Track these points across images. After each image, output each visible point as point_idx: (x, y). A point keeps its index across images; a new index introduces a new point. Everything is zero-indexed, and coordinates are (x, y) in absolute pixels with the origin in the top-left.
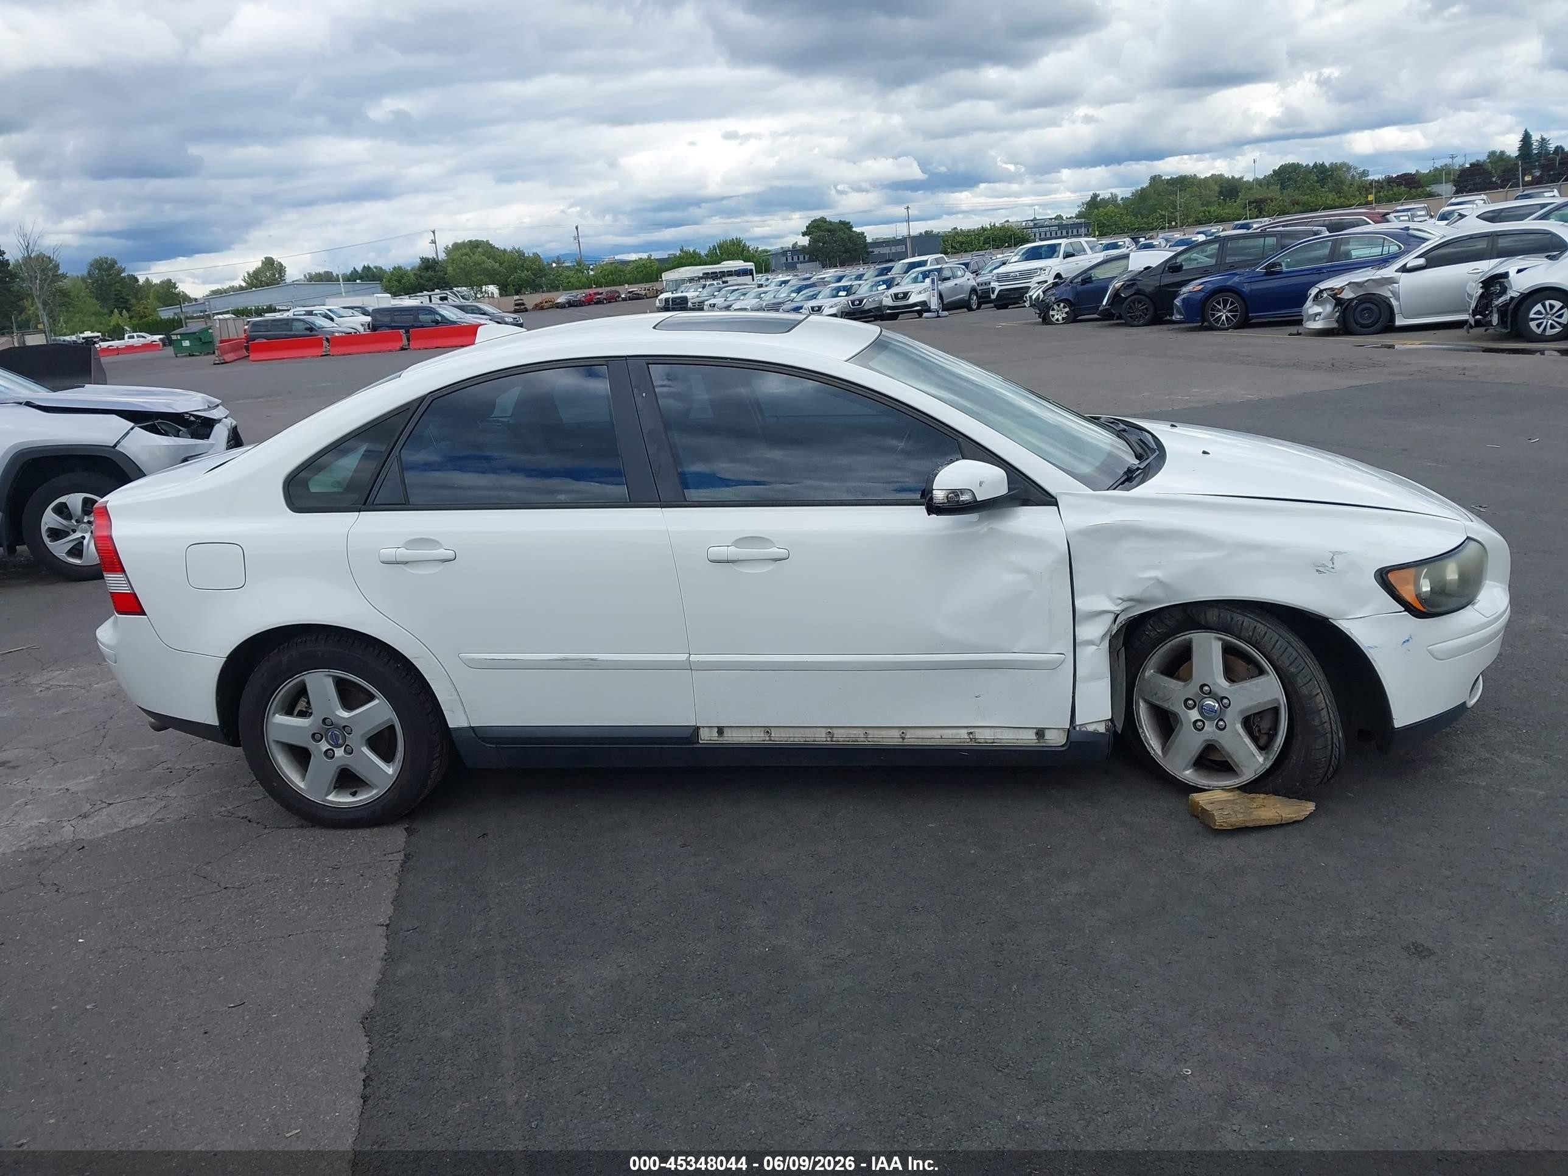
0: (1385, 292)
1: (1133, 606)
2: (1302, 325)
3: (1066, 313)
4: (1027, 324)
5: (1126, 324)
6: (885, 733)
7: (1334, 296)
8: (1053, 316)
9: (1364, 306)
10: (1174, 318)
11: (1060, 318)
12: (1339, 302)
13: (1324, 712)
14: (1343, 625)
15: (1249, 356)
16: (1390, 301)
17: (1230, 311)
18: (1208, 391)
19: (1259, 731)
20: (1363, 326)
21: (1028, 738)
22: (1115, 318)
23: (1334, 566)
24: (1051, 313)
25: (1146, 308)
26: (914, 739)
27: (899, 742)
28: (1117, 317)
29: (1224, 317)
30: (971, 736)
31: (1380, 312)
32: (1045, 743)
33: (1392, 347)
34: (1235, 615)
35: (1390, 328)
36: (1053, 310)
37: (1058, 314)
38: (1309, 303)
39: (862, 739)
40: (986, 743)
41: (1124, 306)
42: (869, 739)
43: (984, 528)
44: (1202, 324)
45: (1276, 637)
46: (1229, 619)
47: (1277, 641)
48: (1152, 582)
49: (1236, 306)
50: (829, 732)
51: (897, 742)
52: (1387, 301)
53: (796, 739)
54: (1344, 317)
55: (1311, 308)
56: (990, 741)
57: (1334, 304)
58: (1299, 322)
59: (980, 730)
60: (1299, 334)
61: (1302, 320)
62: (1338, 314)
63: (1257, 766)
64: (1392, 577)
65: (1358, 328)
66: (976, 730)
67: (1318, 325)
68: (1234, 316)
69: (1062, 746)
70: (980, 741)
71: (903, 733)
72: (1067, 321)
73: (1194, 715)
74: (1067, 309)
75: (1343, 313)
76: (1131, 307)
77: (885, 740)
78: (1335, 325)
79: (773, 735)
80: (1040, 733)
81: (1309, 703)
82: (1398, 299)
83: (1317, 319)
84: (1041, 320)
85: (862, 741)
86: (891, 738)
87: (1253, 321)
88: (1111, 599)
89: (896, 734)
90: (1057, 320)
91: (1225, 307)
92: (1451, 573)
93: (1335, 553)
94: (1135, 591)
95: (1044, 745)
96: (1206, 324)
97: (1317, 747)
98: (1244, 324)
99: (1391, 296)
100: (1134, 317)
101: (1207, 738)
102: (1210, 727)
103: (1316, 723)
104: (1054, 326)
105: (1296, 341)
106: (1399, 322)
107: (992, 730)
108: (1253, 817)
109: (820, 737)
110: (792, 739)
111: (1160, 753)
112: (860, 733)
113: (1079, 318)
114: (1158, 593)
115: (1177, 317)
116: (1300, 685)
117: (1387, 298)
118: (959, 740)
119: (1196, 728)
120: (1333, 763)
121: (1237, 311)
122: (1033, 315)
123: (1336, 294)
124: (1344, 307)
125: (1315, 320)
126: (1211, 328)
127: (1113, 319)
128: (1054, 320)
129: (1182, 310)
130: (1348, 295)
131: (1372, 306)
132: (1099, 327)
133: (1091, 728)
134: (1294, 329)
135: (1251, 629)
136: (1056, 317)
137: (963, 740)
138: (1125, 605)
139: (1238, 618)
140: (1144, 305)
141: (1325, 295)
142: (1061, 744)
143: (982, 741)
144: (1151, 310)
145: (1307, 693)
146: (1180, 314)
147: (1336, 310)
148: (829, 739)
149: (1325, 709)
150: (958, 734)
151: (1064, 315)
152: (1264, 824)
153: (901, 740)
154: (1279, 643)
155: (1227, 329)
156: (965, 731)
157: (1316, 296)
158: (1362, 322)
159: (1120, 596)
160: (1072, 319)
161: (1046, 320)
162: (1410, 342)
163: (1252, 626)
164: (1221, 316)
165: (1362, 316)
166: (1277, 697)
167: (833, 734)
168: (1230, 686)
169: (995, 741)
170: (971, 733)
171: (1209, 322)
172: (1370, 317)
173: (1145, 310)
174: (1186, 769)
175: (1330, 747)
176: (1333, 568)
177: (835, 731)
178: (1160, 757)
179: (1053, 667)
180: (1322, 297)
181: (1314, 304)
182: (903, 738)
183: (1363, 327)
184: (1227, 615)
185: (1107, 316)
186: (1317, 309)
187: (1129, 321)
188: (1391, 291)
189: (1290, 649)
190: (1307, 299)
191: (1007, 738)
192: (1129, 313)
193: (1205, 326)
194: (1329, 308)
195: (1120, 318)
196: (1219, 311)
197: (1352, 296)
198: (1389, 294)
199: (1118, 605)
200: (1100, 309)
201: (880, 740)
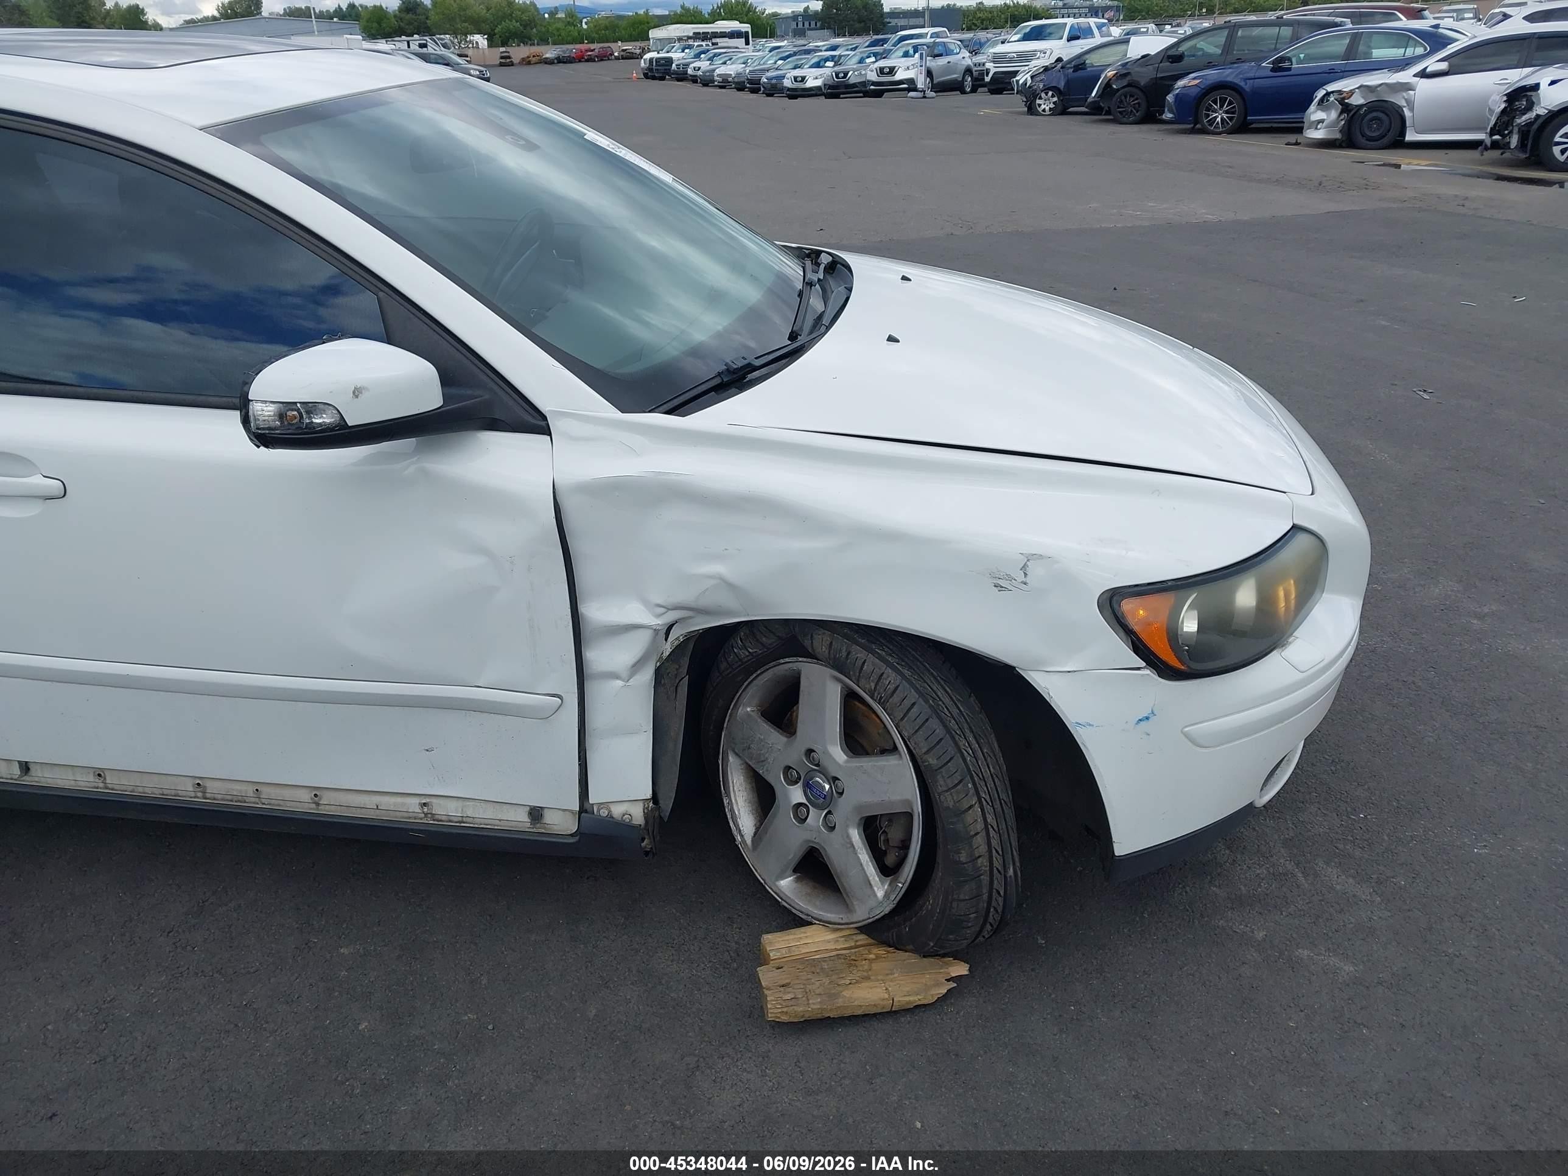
0: (1399, 100)
1: (690, 618)
2: (1302, 133)
3: (1054, 103)
4: (1012, 113)
5: (1116, 121)
6: (288, 794)
7: (1341, 102)
8: (1040, 105)
9: (1375, 114)
10: (1164, 117)
11: (1047, 108)
12: (1346, 108)
13: (980, 840)
14: (1039, 680)
15: (1230, 167)
16: (1403, 111)
17: (1227, 112)
18: (1165, 206)
19: (887, 841)
20: (1370, 139)
21: (519, 819)
22: (1104, 113)
23: (1028, 580)
24: (1038, 101)
25: (1139, 103)
26: (333, 806)
27: (310, 808)
28: (1106, 111)
29: (1219, 119)
30: (426, 810)
31: (1391, 123)
32: (545, 828)
33: (1398, 166)
34: (855, 648)
35: (1399, 143)
36: (1040, 98)
37: (1045, 104)
38: (1313, 107)
39: (253, 800)
40: (451, 821)
41: (1114, 99)
42: (263, 801)
43: (410, 468)
44: (1195, 125)
45: (913, 696)
46: (844, 654)
47: (914, 704)
48: (713, 582)
49: (1234, 107)
50: (199, 784)
51: (307, 807)
52: (1400, 111)
53: (147, 790)
54: (1349, 129)
55: (1315, 114)
56: (456, 819)
57: (1339, 110)
58: (1299, 130)
59: (441, 801)
60: (1297, 144)
61: (1302, 128)
62: (1343, 122)
63: (872, 903)
64: (1127, 606)
65: (1363, 141)
66: (434, 800)
67: (1318, 134)
68: (1231, 119)
69: (572, 835)
70: (440, 818)
71: (316, 795)
72: (1054, 112)
73: (797, 795)
74: (1055, 99)
75: (1349, 123)
76: (1121, 101)
77: (289, 804)
78: (1338, 136)
79: (108, 781)
80: (536, 814)
81: (952, 823)
82: (1412, 110)
83: (1319, 127)
84: (1026, 109)
85: (252, 802)
86: (300, 802)
87: (1253, 126)
88: (646, 602)
89: (306, 796)
90: (1044, 110)
91: (1221, 106)
92: (1245, 596)
93: (1030, 557)
94: (686, 595)
95: (543, 831)
96: (1198, 126)
97: (962, 897)
98: (1242, 127)
99: (1405, 105)
100: (1124, 113)
101: (809, 838)
102: (815, 818)
103: (963, 857)
104: (1038, 117)
105: (1294, 152)
106: (1411, 136)
107: (460, 803)
108: (840, 1002)
109: (186, 791)
110: (140, 789)
111: (749, 841)
112: (250, 791)
113: (1071, 110)
114: (725, 600)
115: (1168, 116)
116: (940, 789)
117: (1401, 108)
118: (406, 815)
119: (796, 816)
120: (991, 919)
121: (1233, 113)
122: (1017, 102)
123: (1344, 99)
124: (1351, 115)
125: (1316, 128)
126: (1204, 131)
127: (1101, 114)
128: (1040, 110)
129: (1174, 108)
130: (1357, 100)
131: (1381, 115)
132: (1086, 122)
133: (617, 811)
134: (1292, 138)
135: (875, 677)
136: (1043, 107)
137: (411, 815)
138: (671, 616)
139: (858, 653)
140: (1137, 99)
141: (1332, 99)
142: (569, 832)
143: (444, 818)
144: (1144, 105)
145: (951, 804)
146: (1171, 111)
147: (1342, 117)
148: (200, 794)
149: (984, 833)
150: (403, 804)
151: (1052, 106)
152: (859, 1012)
153: (314, 806)
154: (915, 710)
155: (1220, 133)
156: (416, 801)
157: (1322, 100)
158: (1369, 133)
159: (659, 602)
160: (1061, 110)
161: (1032, 110)
162: (1416, 162)
163: (878, 672)
164: (1216, 117)
165: (1370, 127)
166: (909, 797)
167: (205, 787)
168: (846, 762)
169: (464, 819)
170: (425, 804)
171: (1203, 125)
172: (1378, 129)
173: (1137, 106)
174: (782, 876)
175: (985, 897)
176: (1025, 584)
177: (209, 784)
178: (748, 848)
179: (545, 716)
180: (1328, 101)
181: (1318, 109)
182: (318, 804)
183: (1369, 141)
184: (842, 646)
185: (1096, 110)
186: (1320, 115)
187: (1119, 119)
188: (1406, 100)
189: (934, 723)
190: (1313, 101)
191: (483, 816)
192: (1119, 107)
193: (1199, 129)
194: (1334, 114)
195: (1108, 113)
196: (1215, 111)
197: (1361, 101)
198: (1403, 103)
199: (659, 616)
200: (1089, 100)
201: (281, 803)
